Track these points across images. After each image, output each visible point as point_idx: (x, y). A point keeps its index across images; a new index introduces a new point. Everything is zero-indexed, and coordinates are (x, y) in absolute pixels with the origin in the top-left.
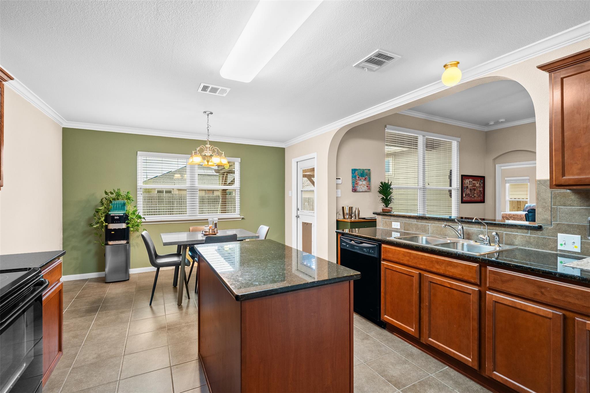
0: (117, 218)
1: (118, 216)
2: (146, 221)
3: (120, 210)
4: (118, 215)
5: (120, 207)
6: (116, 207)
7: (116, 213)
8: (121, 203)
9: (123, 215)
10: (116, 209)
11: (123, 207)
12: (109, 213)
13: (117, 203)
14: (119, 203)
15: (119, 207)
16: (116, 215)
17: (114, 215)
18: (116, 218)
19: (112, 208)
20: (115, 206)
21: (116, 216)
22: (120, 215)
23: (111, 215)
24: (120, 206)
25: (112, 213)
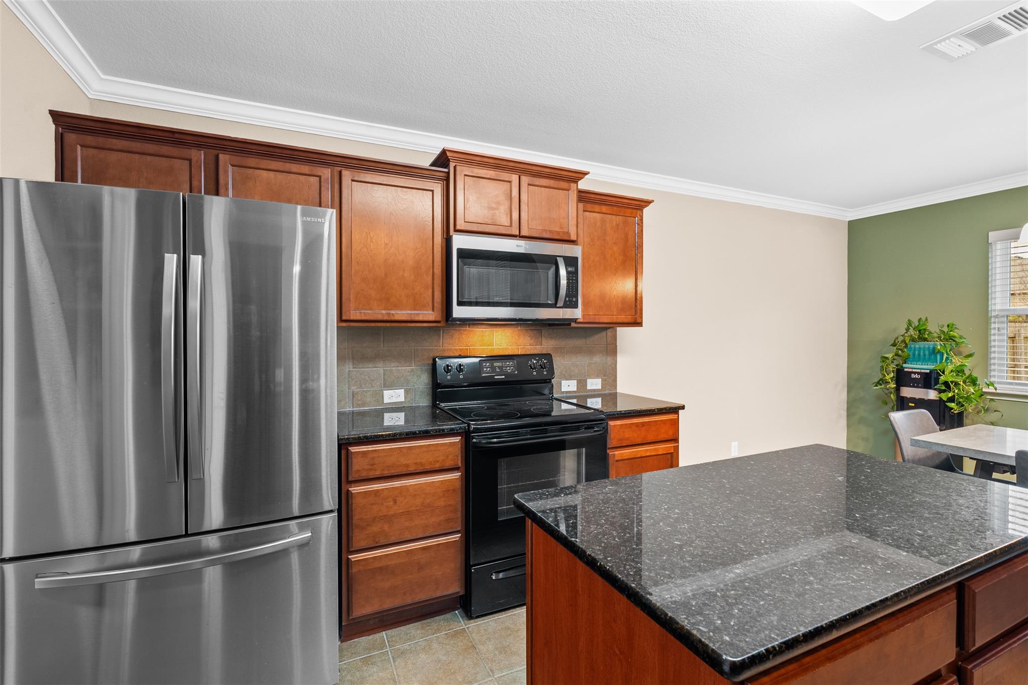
0: (917, 377)
1: (918, 373)
2: (998, 391)
3: (926, 362)
4: (919, 371)
5: (927, 356)
6: (919, 355)
7: (916, 367)
8: (929, 348)
9: (928, 371)
10: (918, 359)
11: (933, 357)
12: (904, 365)
13: (920, 348)
14: (924, 347)
15: (925, 355)
16: (914, 370)
17: (911, 370)
18: (913, 376)
19: (911, 356)
20: (917, 352)
21: (915, 373)
22: (922, 371)
23: (905, 370)
24: (927, 353)
25: (908, 367)
